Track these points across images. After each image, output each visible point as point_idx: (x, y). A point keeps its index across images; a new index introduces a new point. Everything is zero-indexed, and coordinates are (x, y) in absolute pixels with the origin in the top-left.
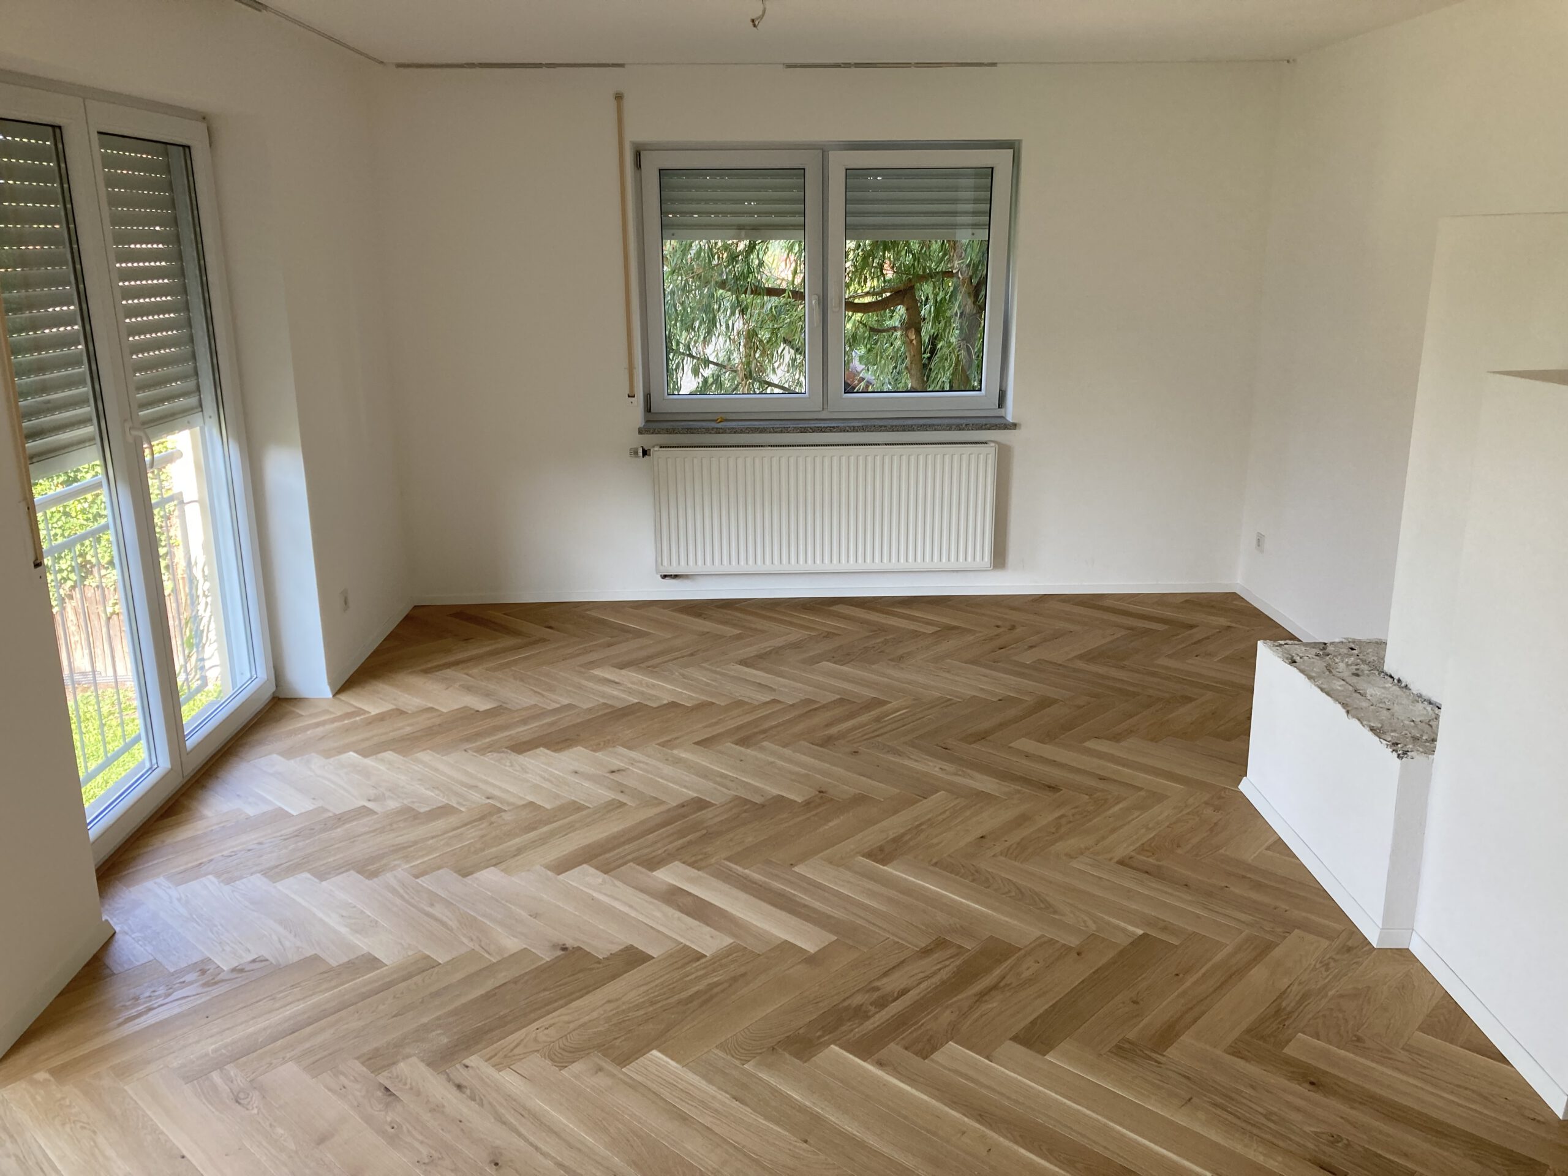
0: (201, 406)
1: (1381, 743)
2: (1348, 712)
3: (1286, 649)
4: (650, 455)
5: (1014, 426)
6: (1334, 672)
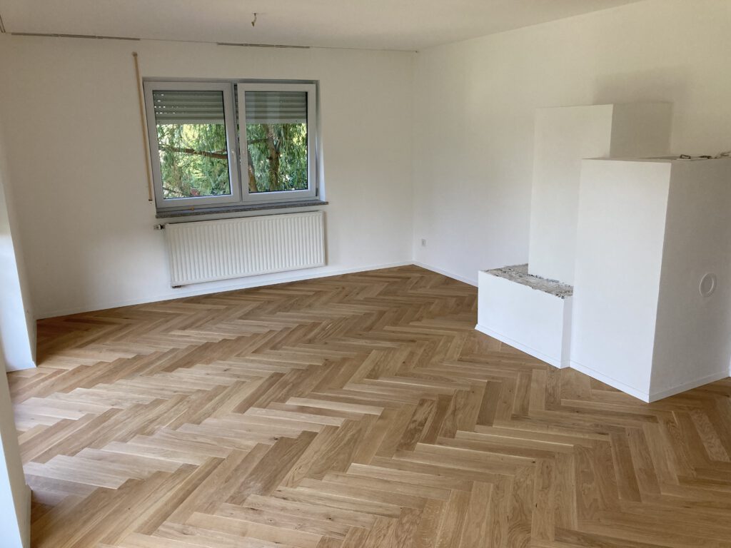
3: (490, 272)
4: (164, 228)
5: (327, 203)
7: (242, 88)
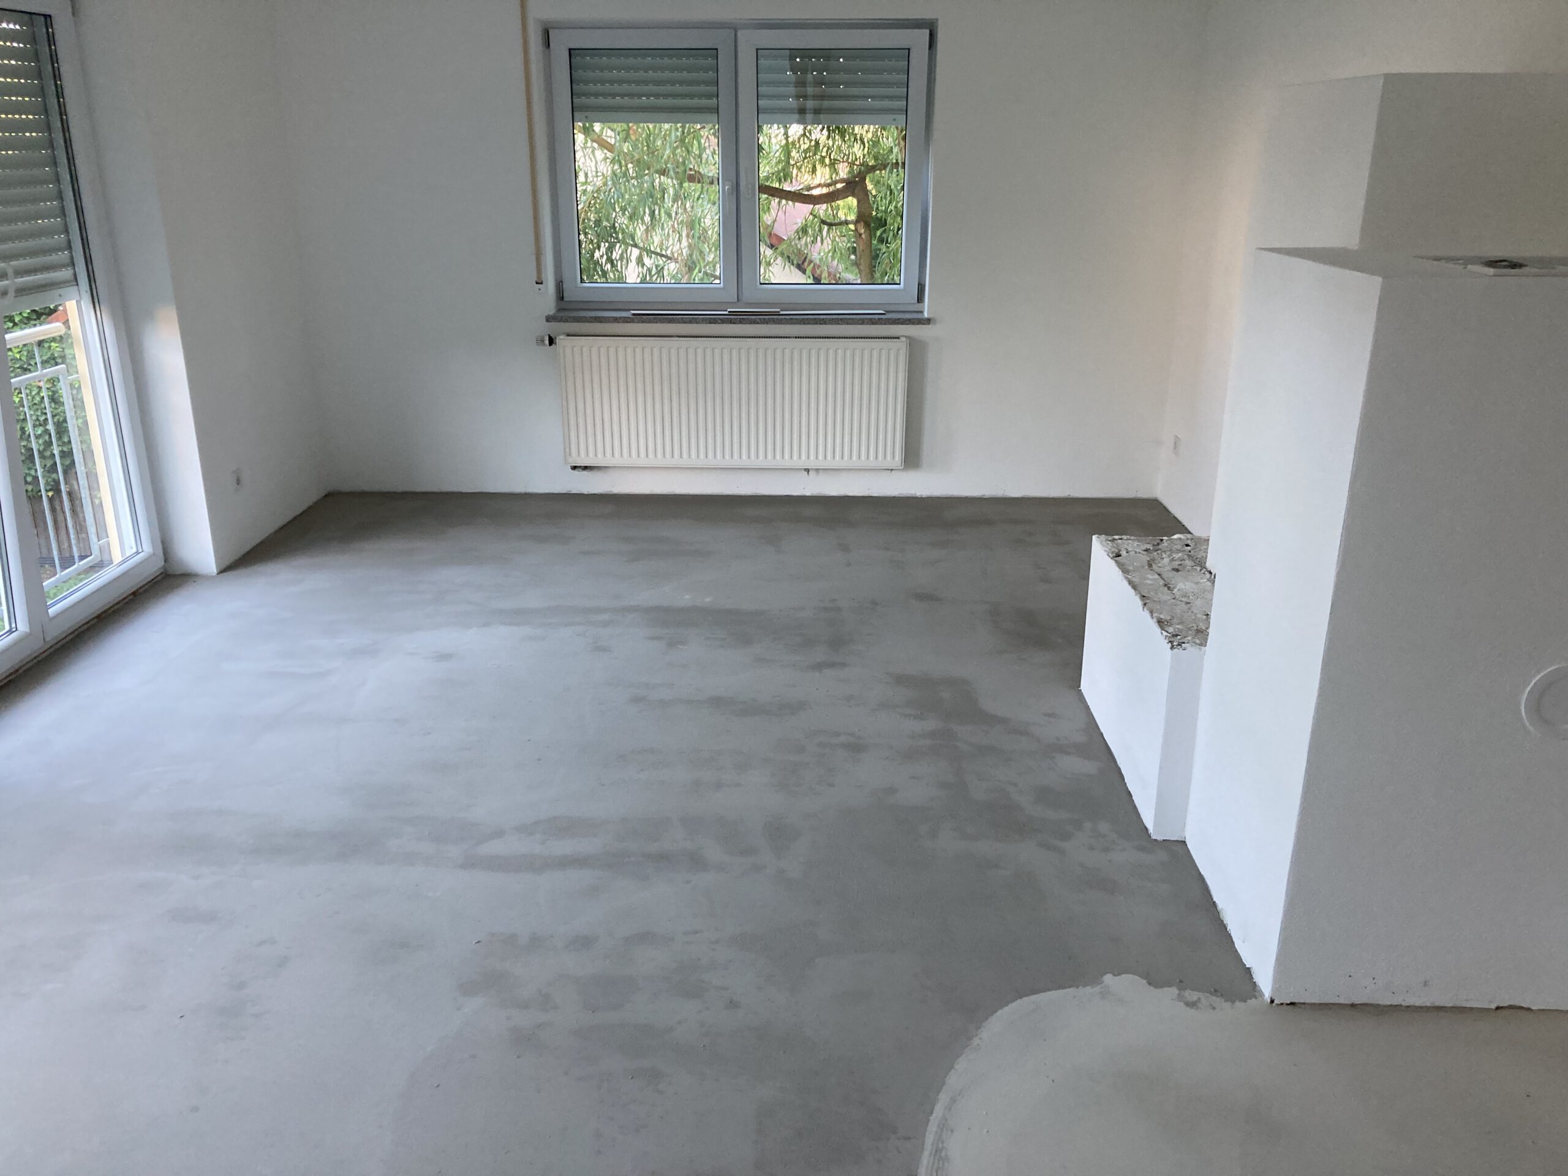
0: (76, 279)
1: (1162, 633)
2: (1145, 604)
3: (1117, 544)
4: (556, 344)
5: (928, 321)
6: (1154, 566)
7: (749, 41)
